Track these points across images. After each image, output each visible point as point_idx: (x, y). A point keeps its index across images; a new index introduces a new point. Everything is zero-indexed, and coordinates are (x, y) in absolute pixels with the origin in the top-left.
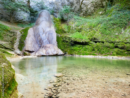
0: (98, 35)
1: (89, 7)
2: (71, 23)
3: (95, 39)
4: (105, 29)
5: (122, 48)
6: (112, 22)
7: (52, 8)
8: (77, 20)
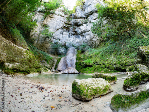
0: (98, 60)
1: (96, 42)
2: (86, 53)
3: (97, 62)
4: (102, 55)
5: (108, 68)
6: (106, 51)
7: (78, 45)
8: (90, 51)
